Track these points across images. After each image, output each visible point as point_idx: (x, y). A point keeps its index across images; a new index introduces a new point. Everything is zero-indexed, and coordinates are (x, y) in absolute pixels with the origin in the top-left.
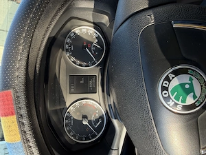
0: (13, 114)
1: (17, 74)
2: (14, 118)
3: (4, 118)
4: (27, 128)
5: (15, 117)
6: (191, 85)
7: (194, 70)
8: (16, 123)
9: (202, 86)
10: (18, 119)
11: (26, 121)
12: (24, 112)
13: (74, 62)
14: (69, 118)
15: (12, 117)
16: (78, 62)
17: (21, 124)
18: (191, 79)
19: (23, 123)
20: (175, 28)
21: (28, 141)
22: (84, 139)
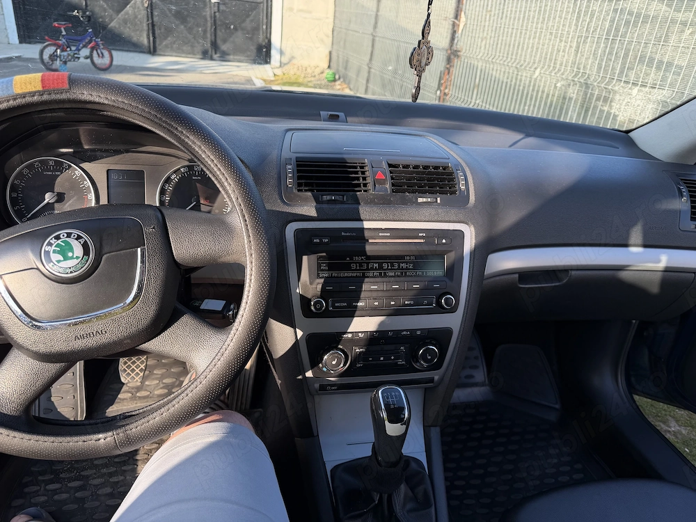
0: (43, 87)
1: (85, 93)
2: (39, 88)
3: (40, 79)
4: (28, 99)
5: (41, 89)
6: (72, 258)
7: (87, 261)
8: (34, 90)
9: (70, 268)
10: (39, 91)
11: (36, 98)
12: (45, 97)
13: (168, 180)
14: (60, 167)
15: (41, 86)
16: (169, 188)
17: (33, 94)
18: (77, 258)
19: (33, 96)
20: (137, 251)
21: (15, 99)
22: (15, 195)
